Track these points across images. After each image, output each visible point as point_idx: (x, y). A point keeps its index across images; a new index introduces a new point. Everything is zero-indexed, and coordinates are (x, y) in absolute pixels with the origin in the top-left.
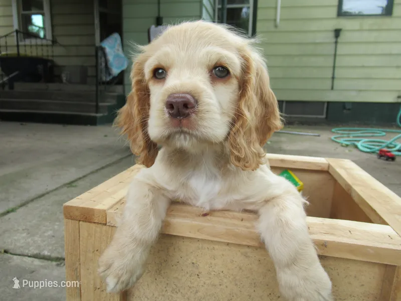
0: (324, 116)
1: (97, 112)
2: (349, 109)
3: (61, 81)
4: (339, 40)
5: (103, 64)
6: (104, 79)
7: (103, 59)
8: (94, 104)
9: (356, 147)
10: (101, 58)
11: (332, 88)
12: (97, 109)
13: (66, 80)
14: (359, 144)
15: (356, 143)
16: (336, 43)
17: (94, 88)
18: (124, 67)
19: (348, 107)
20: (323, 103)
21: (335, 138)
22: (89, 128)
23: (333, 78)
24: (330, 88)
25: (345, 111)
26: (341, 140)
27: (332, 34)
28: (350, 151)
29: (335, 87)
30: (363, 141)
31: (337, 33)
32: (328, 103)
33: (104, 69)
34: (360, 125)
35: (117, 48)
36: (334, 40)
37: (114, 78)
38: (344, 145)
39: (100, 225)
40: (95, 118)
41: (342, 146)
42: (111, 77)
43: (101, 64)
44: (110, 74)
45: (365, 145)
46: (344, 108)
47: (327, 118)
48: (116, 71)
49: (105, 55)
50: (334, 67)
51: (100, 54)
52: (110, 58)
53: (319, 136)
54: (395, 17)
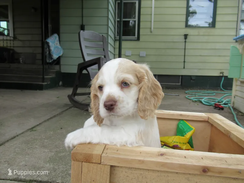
0: (180, 84)
1: (43, 82)
2: (194, 80)
3: (19, 62)
4: (187, 40)
5: (48, 53)
6: (48, 61)
7: (48, 49)
8: (42, 76)
9: (201, 102)
10: (46, 48)
11: (184, 68)
12: (43, 80)
13: (22, 62)
14: (203, 100)
15: (201, 100)
16: (185, 42)
17: (41, 67)
18: (61, 55)
19: (193, 78)
20: (179, 76)
21: (188, 97)
22: (38, 92)
23: (184, 62)
24: (183, 67)
25: (192, 81)
26: (192, 98)
27: (183, 37)
28: (197, 104)
29: (185, 67)
30: (205, 98)
31: (186, 36)
32: (182, 76)
33: (48, 56)
34: (200, 89)
35: (56, 42)
36: (184, 40)
37: (54, 61)
38: (194, 101)
39: (96, 164)
40: (42, 85)
41: (193, 102)
42: (52, 60)
43: (46, 53)
44: (52, 58)
45: (206, 101)
46: (191, 79)
47: (181, 84)
48: (55, 57)
49: (49, 47)
50: (185, 56)
51: (46, 46)
52: (52, 48)
53: (179, 96)
54: (216, 28)
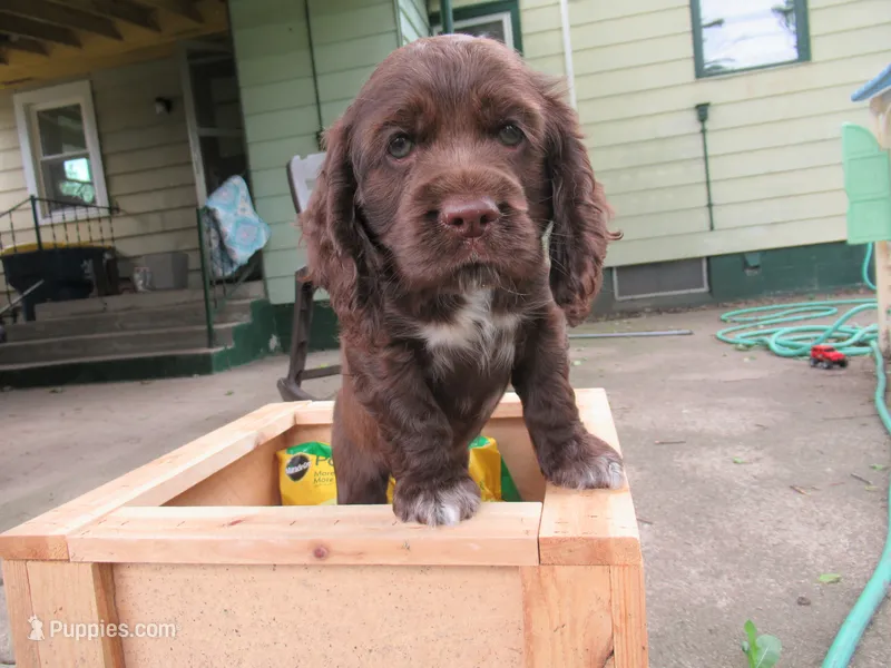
0: (705, 289)
1: (210, 346)
2: (756, 267)
3: (134, 290)
4: (708, 125)
5: (215, 243)
6: (220, 273)
7: (213, 233)
8: (204, 328)
9: (767, 348)
10: (209, 231)
11: (712, 228)
12: (211, 338)
13: (144, 284)
14: (771, 341)
15: (766, 338)
16: (703, 131)
17: (200, 295)
18: (261, 244)
19: (753, 261)
20: (698, 260)
21: (724, 334)
22: (196, 380)
23: (710, 205)
24: (708, 228)
25: (748, 272)
26: (737, 337)
27: (693, 116)
28: (752, 358)
29: (716, 227)
30: (779, 333)
31: (702, 111)
32: (708, 258)
33: (218, 254)
35: (240, 206)
36: (698, 127)
37: (242, 268)
38: (740, 346)
40: (207, 357)
41: (740, 350)
42: (235, 268)
43: (210, 245)
44: (231, 262)
45: (783, 340)
46: (746, 265)
47: (711, 291)
48: (242, 255)
49: (216, 223)
50: (708, 183)
51: (205, 222)
52: (228, 228)
53: (690, 334)
54: (816, 63)
